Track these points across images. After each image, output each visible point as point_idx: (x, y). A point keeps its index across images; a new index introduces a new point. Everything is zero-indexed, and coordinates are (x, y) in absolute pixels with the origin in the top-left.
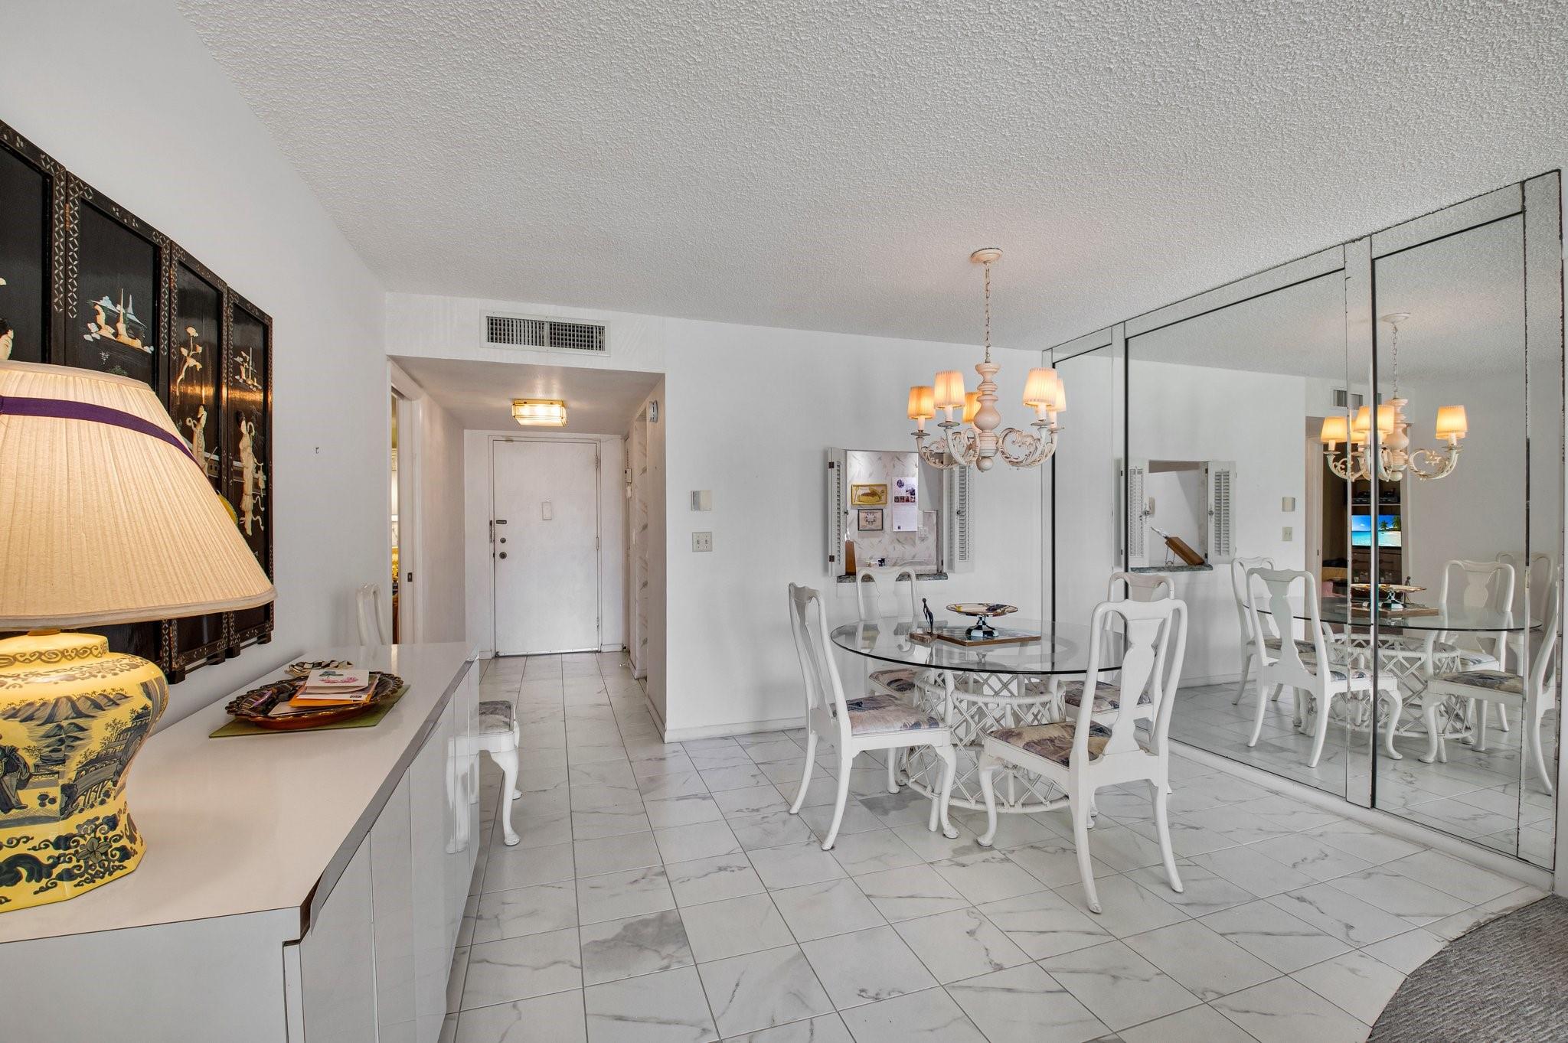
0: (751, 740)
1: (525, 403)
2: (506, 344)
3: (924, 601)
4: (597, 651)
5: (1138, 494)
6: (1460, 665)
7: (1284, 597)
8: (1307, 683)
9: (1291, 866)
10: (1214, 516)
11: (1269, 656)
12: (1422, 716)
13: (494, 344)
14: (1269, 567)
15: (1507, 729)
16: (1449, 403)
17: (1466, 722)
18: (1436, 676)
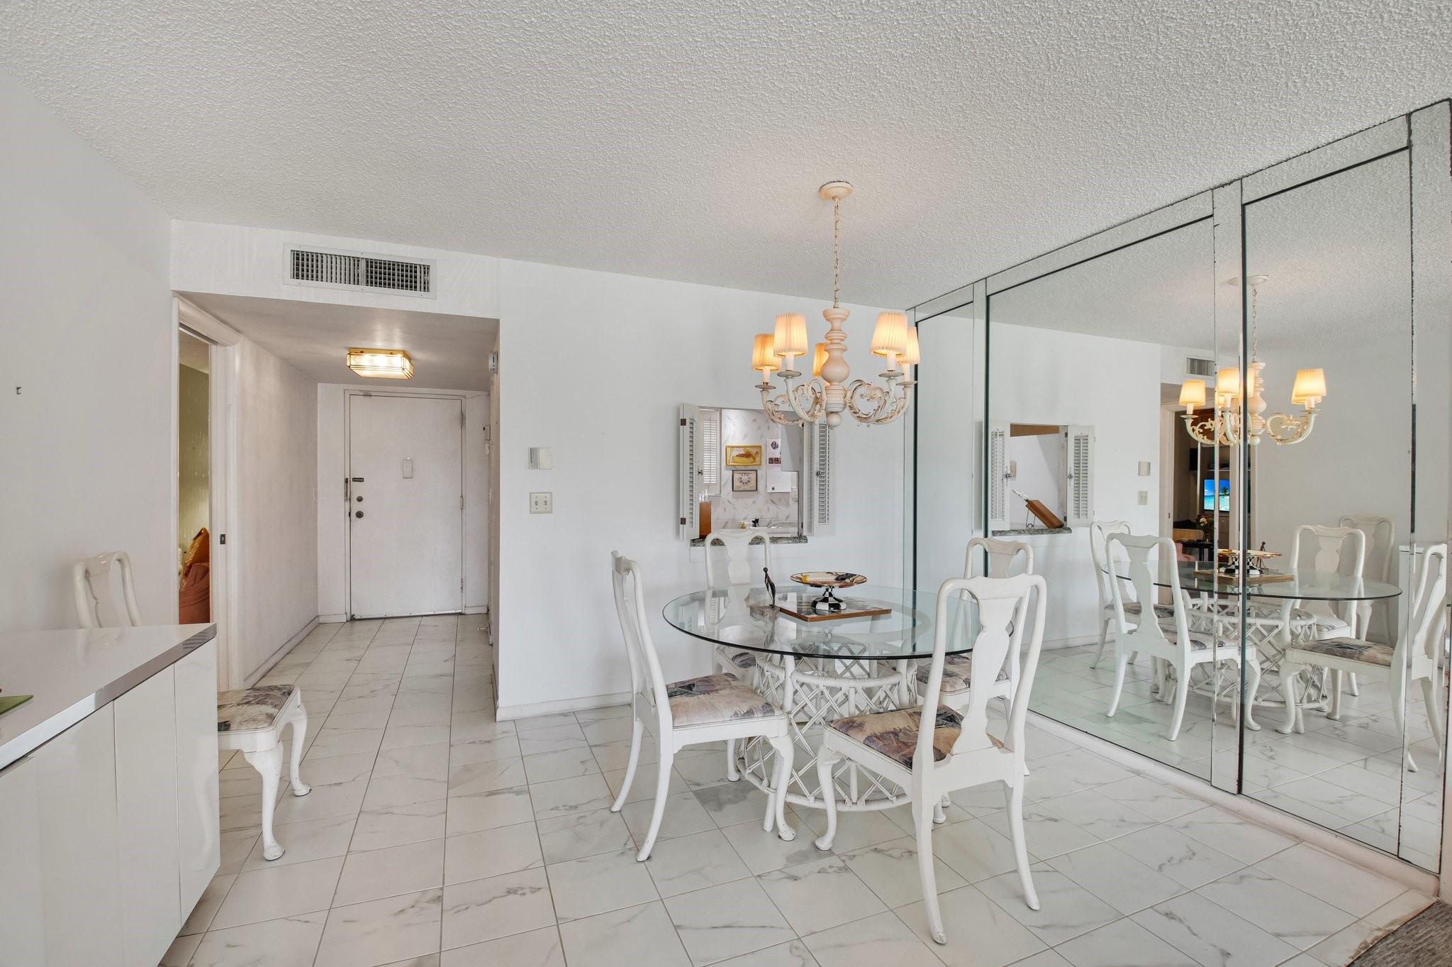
0: (592, 716)
1: (362, 352)
2: (314, 281)
3: (766, 570)
4: (461, 614)
5: (999, 457)
6: (1316, 632)
7: (1144, 563)
8: (1165, 651)
9: (1156, 869)
10: (1073, 480)
11: (1127, 620)
12: (1280, 685)
13: (300, 281)
14: (1126, 532)
15: (1357, 693)
16: (1310, 366)
17: (1322, 692)
18: (1294, 646)
